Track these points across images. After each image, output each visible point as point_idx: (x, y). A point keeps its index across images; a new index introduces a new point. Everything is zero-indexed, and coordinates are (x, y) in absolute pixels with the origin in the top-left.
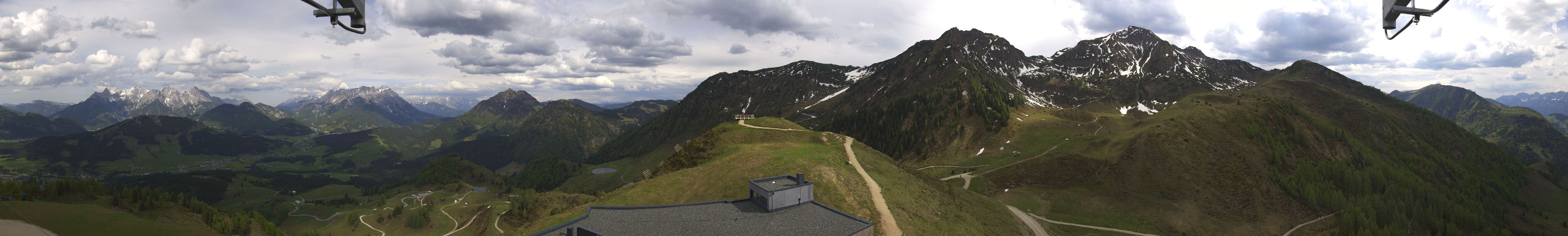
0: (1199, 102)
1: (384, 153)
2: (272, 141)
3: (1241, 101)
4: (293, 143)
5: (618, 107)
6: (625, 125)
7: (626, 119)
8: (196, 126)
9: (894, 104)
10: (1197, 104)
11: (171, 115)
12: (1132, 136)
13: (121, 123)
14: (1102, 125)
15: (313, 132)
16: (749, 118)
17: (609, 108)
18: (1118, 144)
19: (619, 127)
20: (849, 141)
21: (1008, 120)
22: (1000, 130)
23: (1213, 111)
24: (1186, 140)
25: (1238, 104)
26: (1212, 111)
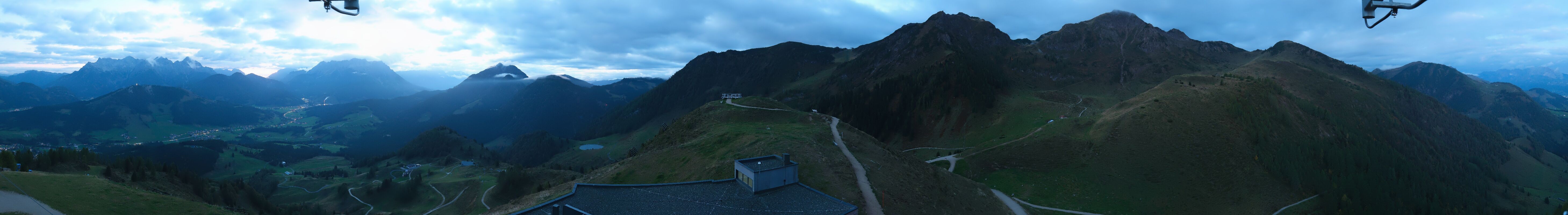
0: (1183, 83)
1: (372, 126)
2: (263, 112)
3: (1224, 82)
4: (284, 114)
5: (606, 84)
6: (614, 101)
7: (615, 97)
8: (188, 96)
9: (880, 85)
10: (1181, 85)
11: (163, 86)
12: (1117, 117)
13: (114, 92)
14: (1086, 107)
15: (303, 103)
16: (736, 97)
17: (598, 85)
18: (1103, 125)
19: (609, 105)
20: (835, 121)
21: (996, 100)
22: (985, 112)
24: (1170, 121)
25: (1222, 84)
26: (1196, 92)
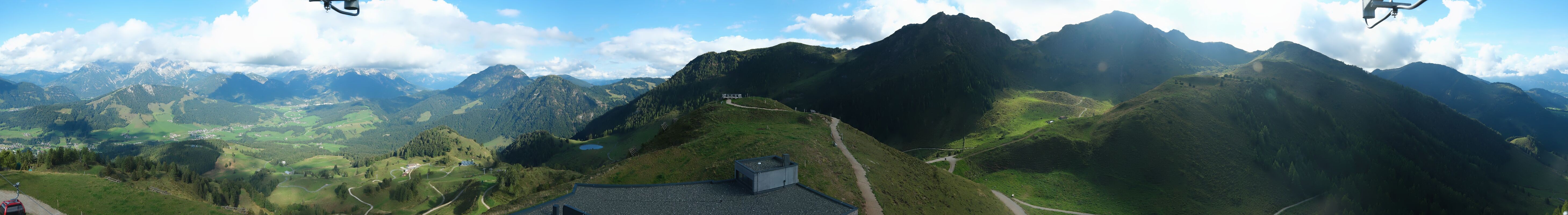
0: (1182, 84)
1: (373, 124)
2: (262, 111)
3: (1224, 83)
4: (284, 113)
5: (606, 84)
6: (613, 101)
7: (614, 96)
8: (189, 95)
9: (880, 86)
11: (164, 85)
12: (1116, 118)
13: (114, 92)
14: (1086, 108)
15: (303, 103)
16: (736, 98)
17: (598, 84)
18: (1103, 126)
19: (607, 103)
20: (835, 121)
21: (993, 102)
22: (985, 113)
23: (1197, 92)
24: (1170, 122)
25: (1221, 85)
